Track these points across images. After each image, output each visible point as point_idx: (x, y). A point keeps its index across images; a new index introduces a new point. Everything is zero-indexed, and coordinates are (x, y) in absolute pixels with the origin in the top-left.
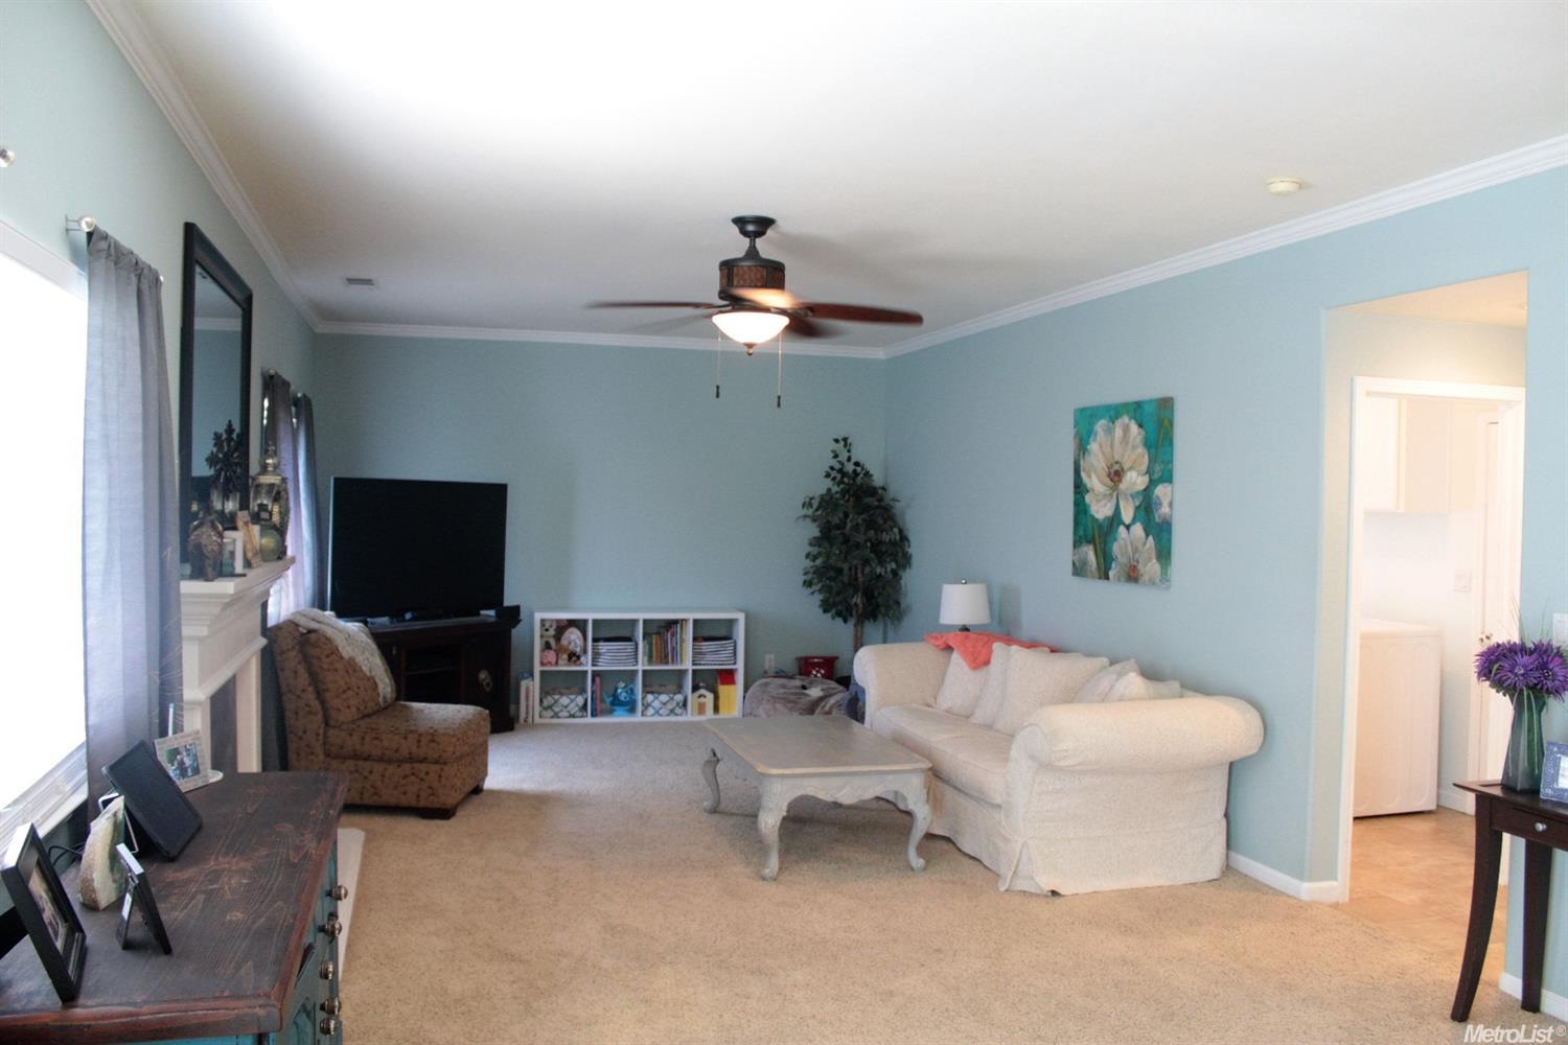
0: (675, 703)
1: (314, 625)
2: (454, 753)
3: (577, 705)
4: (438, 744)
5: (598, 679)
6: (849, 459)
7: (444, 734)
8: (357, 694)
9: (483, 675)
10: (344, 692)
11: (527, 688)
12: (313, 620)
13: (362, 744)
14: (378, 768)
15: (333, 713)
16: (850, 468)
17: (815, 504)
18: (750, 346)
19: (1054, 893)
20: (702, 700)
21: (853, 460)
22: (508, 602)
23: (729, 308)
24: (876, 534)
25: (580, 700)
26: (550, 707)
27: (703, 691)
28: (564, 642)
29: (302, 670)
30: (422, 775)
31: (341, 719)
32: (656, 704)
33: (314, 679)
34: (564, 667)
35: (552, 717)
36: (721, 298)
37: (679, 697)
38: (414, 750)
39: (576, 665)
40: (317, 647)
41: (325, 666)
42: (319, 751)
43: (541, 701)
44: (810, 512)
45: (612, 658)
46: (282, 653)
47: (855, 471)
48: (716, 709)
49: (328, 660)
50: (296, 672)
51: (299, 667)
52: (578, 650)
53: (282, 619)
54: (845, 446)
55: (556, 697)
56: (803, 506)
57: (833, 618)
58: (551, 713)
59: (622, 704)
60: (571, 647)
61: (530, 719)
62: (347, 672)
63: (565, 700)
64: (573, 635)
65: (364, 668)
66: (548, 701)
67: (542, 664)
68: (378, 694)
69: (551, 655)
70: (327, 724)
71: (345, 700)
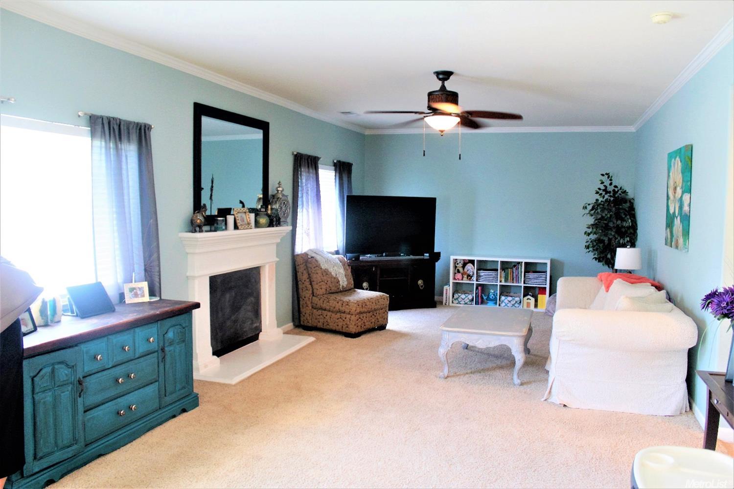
0: (515, 301)
1: (313, 255)
2: (355, 311)
3: (468, 299)
4: (349, 306)
5: (480, 288)
6: (611, 184)
7: (353, 302)
8: (326, 284)
9: (420, 282)
10: (320, 282)
11: (447, 290)
12: (315, 253)
13: (323, 304)
14: (329, 314)
15: (315, 290)
16: (610, 188)
17: (590, 208)
18: (442, 131)
19: (565, 406)
20: (529, 301)
21: (613, 184)
22: (436, 250)
23: (431, 114)
24: (622, 223)
25: (470, 297)
26: (457, 299)
27: (529, 297)
28: (466, 270)
29: (305, 272)
30: (344, 319)
31: (318, 293)
32: (506, 301)
33: (309, 277)
34: (465, 281)
35: (457, 303)
36: (429, 110)
37: (517, 299)
38: (341, 308)
39: (470, 281)
40: (311, 264)
41: (313, 272)
42: (310, 305)
43: (453, 297)
44: (587, 211)
45: (486, 278)
46: (298, 265)
47: (614, 190)
48: (536, 306)
49: (314, 269)
50: (302, 273)
51: (304, 271)
52: (471, 274)
53: (303, 252)
54: (608, 177)
55: (459, 294)
56: (583, 208)
57: (603, 265)
58: (457, 301)
59: (491, 300)
60: (468, 272)
61: (447, 304)
62: (323, 274)
63: (463, 296)
64: (469, 266)
65: (332, 273)
66: (456, 296)
67: (454, 279)
68: (340, 285)
69: (459, 276)
70: (313, 295)
71: (320, 286)
